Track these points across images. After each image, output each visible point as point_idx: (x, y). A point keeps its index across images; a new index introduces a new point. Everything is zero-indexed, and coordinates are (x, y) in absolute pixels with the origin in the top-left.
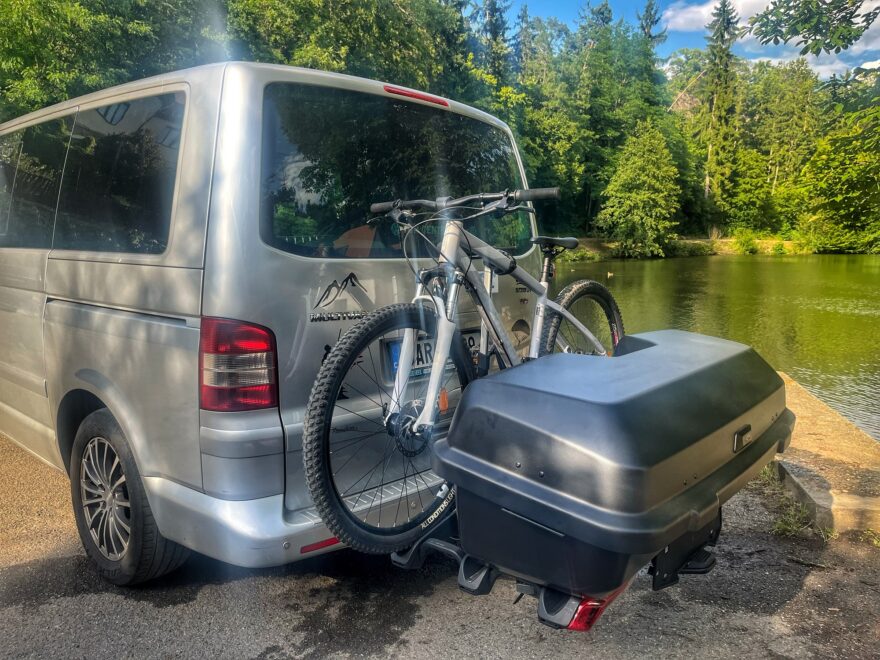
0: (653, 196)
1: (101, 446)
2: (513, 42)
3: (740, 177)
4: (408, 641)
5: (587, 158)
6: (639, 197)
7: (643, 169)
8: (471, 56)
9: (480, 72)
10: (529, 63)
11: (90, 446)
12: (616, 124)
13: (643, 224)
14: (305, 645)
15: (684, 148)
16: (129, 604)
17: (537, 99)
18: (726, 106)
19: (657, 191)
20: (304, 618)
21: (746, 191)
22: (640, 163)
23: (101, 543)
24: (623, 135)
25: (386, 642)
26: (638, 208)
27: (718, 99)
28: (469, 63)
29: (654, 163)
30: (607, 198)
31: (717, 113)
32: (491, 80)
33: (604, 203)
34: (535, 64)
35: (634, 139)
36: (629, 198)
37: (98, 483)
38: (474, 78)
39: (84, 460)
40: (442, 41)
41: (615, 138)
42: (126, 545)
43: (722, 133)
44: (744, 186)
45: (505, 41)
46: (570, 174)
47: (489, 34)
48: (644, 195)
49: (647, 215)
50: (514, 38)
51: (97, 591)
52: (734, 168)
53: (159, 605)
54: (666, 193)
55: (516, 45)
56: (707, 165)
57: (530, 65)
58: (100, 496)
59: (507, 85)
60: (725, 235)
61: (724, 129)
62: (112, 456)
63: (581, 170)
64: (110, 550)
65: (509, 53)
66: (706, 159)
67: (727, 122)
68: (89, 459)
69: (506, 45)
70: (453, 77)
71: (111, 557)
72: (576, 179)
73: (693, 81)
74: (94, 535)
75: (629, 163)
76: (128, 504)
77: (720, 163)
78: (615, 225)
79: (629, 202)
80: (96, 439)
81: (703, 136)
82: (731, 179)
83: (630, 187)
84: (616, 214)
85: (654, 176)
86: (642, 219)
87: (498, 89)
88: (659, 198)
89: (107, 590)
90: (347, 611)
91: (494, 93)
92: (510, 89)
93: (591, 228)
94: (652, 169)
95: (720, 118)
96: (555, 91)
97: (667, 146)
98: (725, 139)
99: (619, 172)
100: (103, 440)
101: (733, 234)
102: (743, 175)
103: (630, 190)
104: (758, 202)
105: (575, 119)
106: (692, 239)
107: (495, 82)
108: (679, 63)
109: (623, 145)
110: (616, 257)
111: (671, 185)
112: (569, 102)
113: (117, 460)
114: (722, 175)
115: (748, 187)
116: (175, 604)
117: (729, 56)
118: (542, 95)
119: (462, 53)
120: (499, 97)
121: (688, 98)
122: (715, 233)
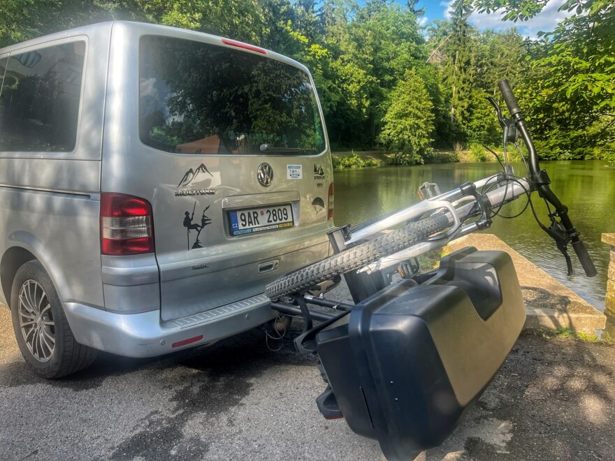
0: (416, 121)
1: (32, 285)
2: (319, 13)
3: (474, 108)
4: (245, 404)
5: (371, 96)
6: (407, 122)
7: (409, 103)
8: (290, 22)
9: (296, 34)
10: (331, 28)
11: (24, 286)
12: (391, 71)
13: (410, 141)
14: (176, 409)
15: (437, 88)
16: (56, 390)
17: (336, 53)
18: (464, 60)
19: (419, 118)
20: (175, 393)
21: (478, 118)
22: (408, 99)
23: (35, 351)
24: (395, 79)
25: (230, 405)
26: (407, 130)
27: (459, 55)
28: (289, 28)
29: (417, 99)
30: (386, 123)
31: (459, 65)
32: (304, 39)
33: (383, 126)
34: (334, 29)
35: (403, 82)
36: (400, 123)
37: (31, 311)
38: (292, 38)
39: (21, 296)
40: (269, 11)
41: (390, 81)
42: (52, 351)
43: (462, 78)
44: (477, 115)
45: (313, 12)
46: (360, 106)
47: (302, 7)
48: (411, 121)
49: (413, 135)
50: (320, 10)
51: (32, 383)
52: (470, 103)
53: (76, 390)
54: (425, 119)
55: (321, 15)
56: (452, 101)
57: (331, 30)
58: (32, 320)
59: (315, 43)
60: (465, 148)
61: (463, 76)
62: (40, 292)
63: (367, 104)
64: (41, 355)
65: (317, 21)
66: (451, 96)
67: (465, 70)
68: (24, 295)
69: (315, 15)
70: (277, 38)
71: (42, 360)
72: (364, 110)
73: (442, 43)
74: (30, 347)
75: (401, 98)
76: (53, 323)
77: (461, 99)
78: (390, 142)
79: (400, 126)
80: (28, 281)
81: (450, 80)
82: (468, 110)
83: (402, 115)
84: (392, 134)
85: (417, 108)
86: (409, 137)
87: (309, 46)
88: (420, 122)
89: (40, 382)
90: (205, 389)
91: (306, 49)
92: (317, 46)
93: (375, 144)
94: (415, 103)
95: (460, 68)
96: (348, 47)
97: (426, 87)
98: (464, 82)
99: (393, 105)
100: (34, 281)
101: (470, 148)
102: (475, 107)
103: (401, 117)
104: (486, 126)
105: (363, 69)
106: (443, 151)
107: (307, 41)
108: (433, 30)
109: (396, 86)
110: (391, 164)
111: (429, 114)
112: (358, 56)
113: (44, 294)
114: (463, 107)
115: (480, 115)
116: (87, 389)
117: (466, 25)
118: (340, 51)
119: (284, 20)
120: (310, 52)
121: (439, 54)
122: (458, 147)
